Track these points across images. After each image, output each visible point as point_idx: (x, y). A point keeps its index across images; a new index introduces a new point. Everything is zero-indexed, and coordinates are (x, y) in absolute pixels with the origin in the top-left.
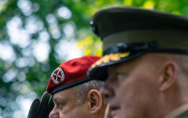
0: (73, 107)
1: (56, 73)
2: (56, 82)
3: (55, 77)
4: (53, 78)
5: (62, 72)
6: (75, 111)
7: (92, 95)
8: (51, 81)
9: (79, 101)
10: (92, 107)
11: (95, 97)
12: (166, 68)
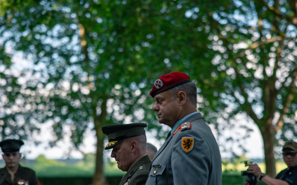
0: (169, 102)
1: (157, 82)
2: (158, 87)
3: (157, 85)
4: (155, 86)
5: (161, 82)
6: (170, 104)
7: (180, 94)
8: (154, 87)
9: (173, 98)
10: (180, 101)
11: (183, 96)
12: (133, 143)
